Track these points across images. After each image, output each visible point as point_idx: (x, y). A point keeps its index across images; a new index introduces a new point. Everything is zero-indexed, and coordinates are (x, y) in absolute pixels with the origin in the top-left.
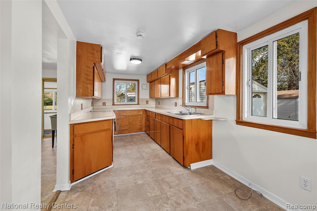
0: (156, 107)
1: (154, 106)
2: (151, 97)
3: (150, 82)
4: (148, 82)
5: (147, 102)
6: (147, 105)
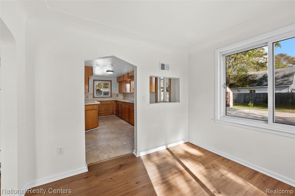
0: (123, 99)
1: (122, 98)
2: (120, 92)
3: (119, 82)
4: (118, 82)
5: (117, 95)
6: (118, 98)
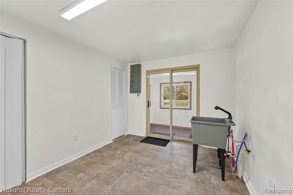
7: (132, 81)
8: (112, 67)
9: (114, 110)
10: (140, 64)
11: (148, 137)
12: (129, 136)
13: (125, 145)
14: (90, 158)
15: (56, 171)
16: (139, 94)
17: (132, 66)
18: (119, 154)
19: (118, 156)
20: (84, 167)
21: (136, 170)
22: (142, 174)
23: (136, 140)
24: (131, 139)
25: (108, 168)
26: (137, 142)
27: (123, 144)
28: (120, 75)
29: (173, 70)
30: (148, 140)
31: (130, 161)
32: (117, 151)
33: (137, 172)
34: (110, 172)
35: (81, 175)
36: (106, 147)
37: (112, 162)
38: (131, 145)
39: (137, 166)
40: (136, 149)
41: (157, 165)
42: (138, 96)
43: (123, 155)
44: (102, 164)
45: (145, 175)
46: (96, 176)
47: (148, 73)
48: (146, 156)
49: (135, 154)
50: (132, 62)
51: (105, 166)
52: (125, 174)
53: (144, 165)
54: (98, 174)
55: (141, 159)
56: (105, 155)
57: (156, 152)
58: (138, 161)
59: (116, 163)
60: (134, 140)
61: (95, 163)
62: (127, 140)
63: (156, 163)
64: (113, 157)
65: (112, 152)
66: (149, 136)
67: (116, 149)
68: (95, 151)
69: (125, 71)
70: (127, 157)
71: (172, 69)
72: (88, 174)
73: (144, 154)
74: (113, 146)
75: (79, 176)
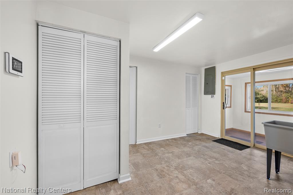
7: (206, 84)
8: (186, 73)
9: (188, 109)
10: (215, 66)
11: (222, 139)
12: (202, 134)
13: (197, 140)
14: (168, 142)
15: (149, 143)
16: (213, 96)
17: (206, 69)
18: (190, 145)
19: (189, 146)
20: (164, 145)
21: (202, 158)
22: (207, 162)
23: (208, 139)
24: (204, 137)
25: (180, 150)
26: (209, 141)
27: (195, 139)
28: (195, 79)
29: (255, 69)
30: (221, 141)
31: (199, 151)
32: (189, 142)
33: (203, 159)
34: (182, 153)
35: (162, 149)
36: (180, 138)
37: (184, 148)
38: (203, 141)
39: (204, 155)
40: (206, 145)
41: (224, 160)
42: (212, 97)
43: (193, 146)
44: (176, 147)
45: (209, 163)
46: (172, 152)
47: (223, 74)
48: (215, 152)
49: (204, 148)
50: (206, 66)
51: (179, 149)
52: (192, 157)
53: (211, 157)
54: (173, 152)
55: (209, 152)
56: (179, 143)
57: (227, 152)
58: (206, 153)
59: (186, 149)
60: (206, 138)
61: (171, 145)
62: (200, 137)
63: (224, 159)
64: (185, 145)
65: (185, 142)
66: (224, 138)
67: (188, 141)
68: (172, 139)
69: (199, 75)
70: (196, 148)
71: (254, 67)
72: (167, 150)
73: (213, 150)
74: (186, 139)
75: (161, 149)
